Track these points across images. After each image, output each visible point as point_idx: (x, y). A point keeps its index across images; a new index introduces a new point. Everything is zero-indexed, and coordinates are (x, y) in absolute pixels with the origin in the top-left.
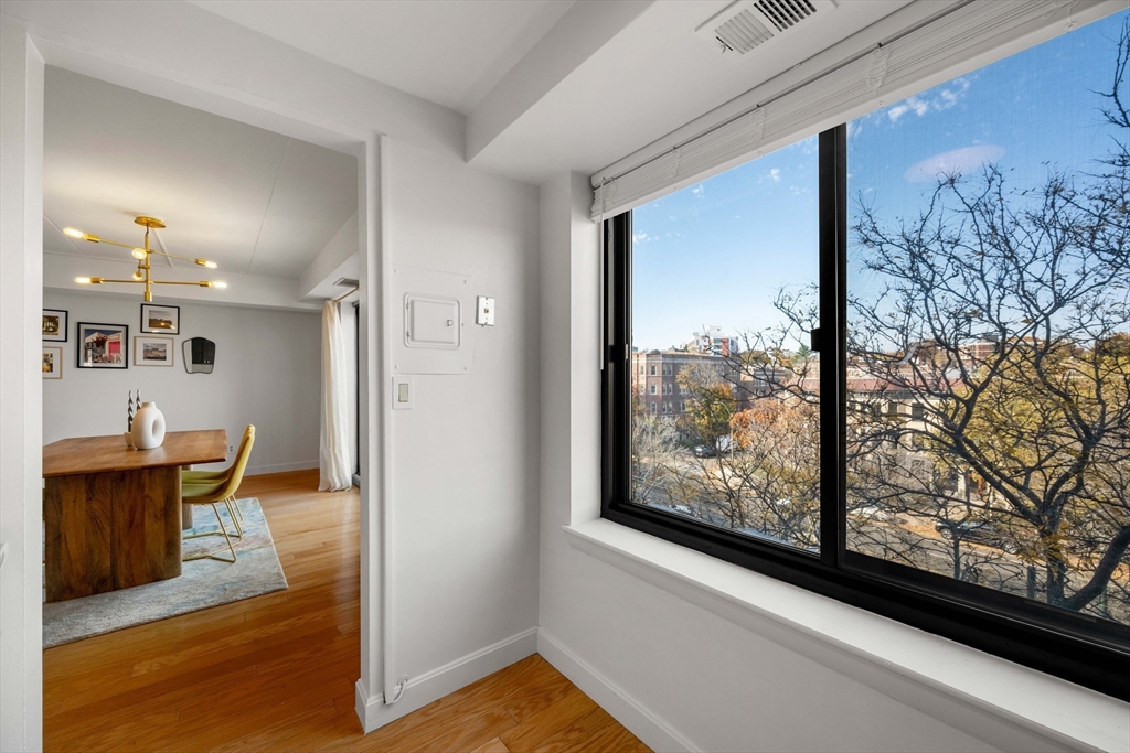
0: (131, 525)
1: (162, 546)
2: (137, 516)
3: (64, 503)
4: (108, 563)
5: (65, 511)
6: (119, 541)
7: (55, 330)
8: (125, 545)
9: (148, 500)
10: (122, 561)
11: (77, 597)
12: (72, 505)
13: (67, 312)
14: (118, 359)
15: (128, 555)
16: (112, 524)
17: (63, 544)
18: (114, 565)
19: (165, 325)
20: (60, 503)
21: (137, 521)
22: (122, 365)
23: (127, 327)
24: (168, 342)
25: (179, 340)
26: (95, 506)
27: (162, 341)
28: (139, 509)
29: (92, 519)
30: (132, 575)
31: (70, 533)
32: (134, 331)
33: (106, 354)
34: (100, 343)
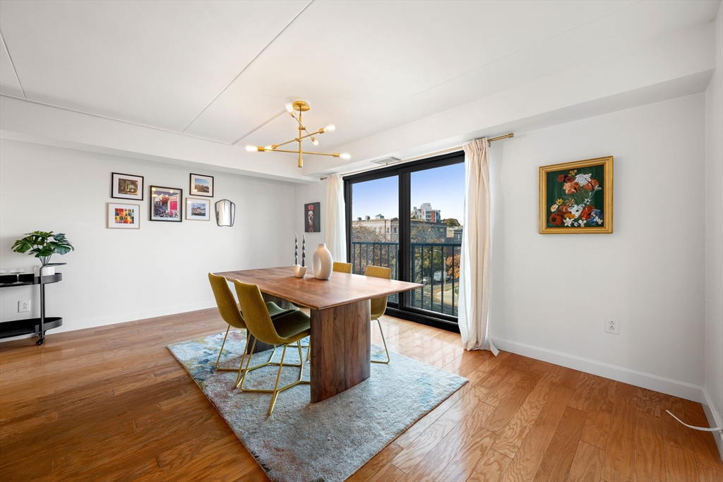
0: (352, 338)
2: (355, 330)
3: (323, 322)
4: (342, 369)
5: (323, 328)
6: (348, 351)
7: (135, 191)
8: (350, 355)
9: (359, 320)
10: (349, 366)
12: (326, 323)
13: (143, 177)
14: (176, 214)
15: (351, 363)
16: (345, 337)
17: (322, 354)
18: (345, 370)
19: (205, 189)
20: (321, 322)
21: (355, 334)
22: (178, 219)
23: (181, 190)
24: (206, 203)
25: (213, 201)
26: (336, 324)
27: (203, 202)
28: (356, 326)
29: (336, 334)
30: (353, 378)
31: (326, 346)
32: (186, 194)
33: (168, 210)
34: (165, 202)
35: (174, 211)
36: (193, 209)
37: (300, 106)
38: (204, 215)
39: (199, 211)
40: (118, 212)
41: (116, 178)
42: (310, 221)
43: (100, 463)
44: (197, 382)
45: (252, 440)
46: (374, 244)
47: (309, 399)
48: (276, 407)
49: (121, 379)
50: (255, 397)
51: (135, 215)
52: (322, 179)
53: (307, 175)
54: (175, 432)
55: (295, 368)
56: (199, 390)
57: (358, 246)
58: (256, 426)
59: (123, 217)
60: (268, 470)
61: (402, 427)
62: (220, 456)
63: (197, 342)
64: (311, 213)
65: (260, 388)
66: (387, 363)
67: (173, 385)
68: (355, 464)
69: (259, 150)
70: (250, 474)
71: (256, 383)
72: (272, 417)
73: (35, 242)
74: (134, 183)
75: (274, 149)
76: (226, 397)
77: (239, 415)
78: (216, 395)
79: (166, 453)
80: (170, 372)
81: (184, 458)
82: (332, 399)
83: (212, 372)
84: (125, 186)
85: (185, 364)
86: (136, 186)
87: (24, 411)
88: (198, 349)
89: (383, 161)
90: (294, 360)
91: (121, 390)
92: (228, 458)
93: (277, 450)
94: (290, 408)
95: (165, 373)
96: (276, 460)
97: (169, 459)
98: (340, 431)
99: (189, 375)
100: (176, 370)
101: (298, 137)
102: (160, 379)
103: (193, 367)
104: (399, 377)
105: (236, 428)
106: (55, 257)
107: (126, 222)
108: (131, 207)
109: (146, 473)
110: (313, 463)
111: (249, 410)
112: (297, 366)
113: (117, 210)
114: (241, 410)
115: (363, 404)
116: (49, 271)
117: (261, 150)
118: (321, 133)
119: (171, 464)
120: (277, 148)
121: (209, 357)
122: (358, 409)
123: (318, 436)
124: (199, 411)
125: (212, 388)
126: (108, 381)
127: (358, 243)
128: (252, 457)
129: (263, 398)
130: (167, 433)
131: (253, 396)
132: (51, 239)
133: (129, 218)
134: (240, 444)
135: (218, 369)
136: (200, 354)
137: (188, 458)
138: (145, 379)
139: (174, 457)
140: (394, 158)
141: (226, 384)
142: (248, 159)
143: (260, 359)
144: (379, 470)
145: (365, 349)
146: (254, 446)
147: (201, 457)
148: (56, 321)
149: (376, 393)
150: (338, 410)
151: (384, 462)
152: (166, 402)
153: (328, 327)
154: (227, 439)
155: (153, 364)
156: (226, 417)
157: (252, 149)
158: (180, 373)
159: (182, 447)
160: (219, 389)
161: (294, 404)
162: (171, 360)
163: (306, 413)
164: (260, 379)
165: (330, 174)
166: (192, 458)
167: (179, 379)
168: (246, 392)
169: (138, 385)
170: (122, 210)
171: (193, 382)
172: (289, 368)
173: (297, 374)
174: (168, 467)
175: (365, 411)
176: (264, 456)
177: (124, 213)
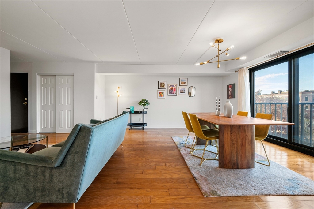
0: (242, 145)
1: (251, 155)
2: (244, 142)
3: (225, 134)
4: (236, 158)
5: (225, 137)
6: (239, 151)
7: (164, 86)
8: (240, 152)
9: (247, 137)
10: (240, 158)
11: (227, 168)
12: (227, 135)
13: (166, 81)
15: (241, 157)
16: (237, 144)
17: (224, 148)
18: (237, 159)
19: (185, 83)
20: (224, 134)
21: (244, 144)
22: (176, 95)
23: (177, 84)
24: (185, 88)
25: (187, 87)
26: (233, 136)
27: (184, 88)
28: (244, 140)
29: (232, 141)
30: (242, 164)
31: (226, 145)
32: (178, 86)
33: (173, 92)
34: (172, 89)
35: (174, 92)
36: (181, 91)
37: (219, 41)
38: (184, 93)
39: (182, 91)
40: (160, 93)
41: (159, 82)
42: (230, 93)
43: (153, 159)
44: (178, 148)
45: (193, 170)
46: (271, 104)
47: (218, 166)
48: (203, 164)
49: (159, 142)
50: (196, 159)
51: (164, 94)
52: (236, 72)
53: (227, 71)
54: (170, 159)
55: (215, 154)
56: (179, 151)
57: (259, 105)
58: (195, 167)
59: (161, 94)
60: (196, 179)
61: (267, 193)
62: (182, 170)
63: (180, 137)
64: (230, 89)
65: (199, 156)
66: (268, 166)
67: (172, 147)
68: (233, 194)
69: (201, 64)
70: (190, 178)
71: (198, 154)
72: (201, 166)
73: (142, 102)
74: (164, 83)
75: (208, 62)
76: (187, 155)
77: (190, 162)
78: (183, 154)
79: (168, 163)
80: (171, 144)
81: (172, 166)
82: (229, 170)
83: (183, 147)
84: (161, 85)
85: (176, 143)
86: (164, 84)
87: (140, 143)
88: (180, 139)
89: (274, 55)
90: (215, 151)
91: (159, 145)
92: (184, 171)
93: (201, 176)
94: (209, 166)
95: (170, 144)
96: (200, 178)
97: (168, 165)
98: (230, 181)
99: (176, 146)
100: (173, 144)
101: (217, 55)
102: (168, 145)
103: (178, 144)
104: (274, 174)
105: (188, 165)
106: (146, 107)
107: (162, 96)
108: (163, 91)
109: (162, 166)
110: (214, 185)
111: (193, 161)
112: (216, 154)
113: (159, 92)
114: (191, 160)
115: (245, 176)
116: (145, 110)
117: (202, 64)
118: (227, 50)
119: (169, 166)
120: (209, 62)
121: (183, 142)
122: (242, 177)
123: (219, 179)
124: (178, 156)
125: (183, 151)
126: (156, 142)
127: (259, 104)
128: (191, 174)
129: (199, 159)
130: (168, 159)
131: (196, 158)
132: (145, 101)
133: (162, 95)
134: (188, 169)
135: (185, 147)
136: (181, 141)
137: (173, 167)
138: (165, 144)
139: (170, 165)
140: (282, 52)
141: (187, 151)
142: (197, 68)
143: (201, 147)
144: (246, 202)
145: (251, 153)
146: (193, 171)
147: (177, 168)
148: (146, 124)
149: (255, 175)
150: (231, 174)
151: (250, 200)
152: (169, 151)
153: (227, 137)
154: (185, 166)
155: (167, 141)
156: (186, 161)
157: (198, 64)
158: (174, 145)
159: (172, 163)
160: (185, 152)
161: (211, 165)
162: (172, 140)
163: (215, 169)
164: (199, 154)
165: (240, 69)
166: (174, 167)
167: (173, 146)
168: (193, 156)
169: (163, 145)
170: (161, 92)
171: (177, 148)
172: (212, 153)
173: (215, 156)
174: (168, 167)
175: (246, 179)
176: (196, 175)
177: (161, 93)
